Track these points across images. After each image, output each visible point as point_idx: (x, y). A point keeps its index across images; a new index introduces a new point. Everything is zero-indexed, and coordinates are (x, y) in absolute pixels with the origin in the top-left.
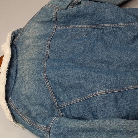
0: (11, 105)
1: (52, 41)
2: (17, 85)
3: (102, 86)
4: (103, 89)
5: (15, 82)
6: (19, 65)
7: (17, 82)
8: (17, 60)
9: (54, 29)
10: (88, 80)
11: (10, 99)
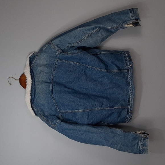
0: (34, 109)
1: (55, 71)
2: (36, 98)
3: (82, 107)
4: (82, 109)
5: (35, 95)
6: (36, 85)
7: (36, 96)
8: (35, 81)
9: (56, 61)
10: (75, 103)
11: (33, 105)
